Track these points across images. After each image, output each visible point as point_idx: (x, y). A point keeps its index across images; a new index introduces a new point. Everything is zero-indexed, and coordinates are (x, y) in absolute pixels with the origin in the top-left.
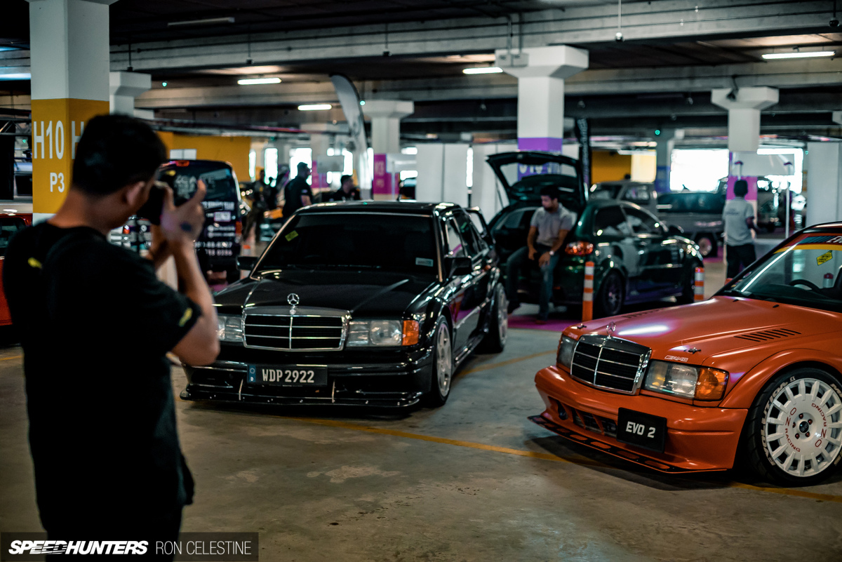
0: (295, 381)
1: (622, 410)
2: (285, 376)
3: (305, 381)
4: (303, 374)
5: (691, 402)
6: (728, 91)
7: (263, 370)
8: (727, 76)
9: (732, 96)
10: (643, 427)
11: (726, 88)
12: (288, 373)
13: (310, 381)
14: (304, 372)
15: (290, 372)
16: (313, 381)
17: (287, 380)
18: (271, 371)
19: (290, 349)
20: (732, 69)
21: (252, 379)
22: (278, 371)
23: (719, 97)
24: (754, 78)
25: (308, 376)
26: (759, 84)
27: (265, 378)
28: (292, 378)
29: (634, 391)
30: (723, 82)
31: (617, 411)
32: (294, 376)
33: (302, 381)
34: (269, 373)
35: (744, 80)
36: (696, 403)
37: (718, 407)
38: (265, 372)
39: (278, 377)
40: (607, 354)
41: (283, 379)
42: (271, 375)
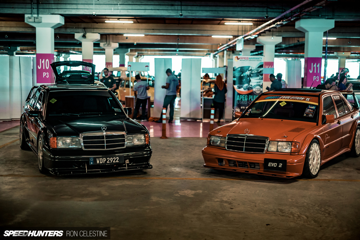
0: (111, 162)
1: (265, 159)
2: (107, 160)
3: (115, 162)
4: (114, 159)
5: (290, 154)
6: (82, 34)
7: (97, 159)
8: (81, 28)
9: (84, 36)
10: (276, 164)
11: (81, 33)
12: (108, 159)
13: (117, 161)
14: (115, 158)
15: (109, 159)
16: (118, 162)
17: (108, 162)
18: (101, 159)
19: (105, 149)
20: (83, 25)
21: (92, 163)
22: (104, 159)
23: (78, 36)
24: (93, 29)
25: (116, 160)
26: (95, 32)
27: (98, 162)
28: (110, 161)
29: (264, 152)
30: (80, 30)
31: (263, 160)
32: (111, 160)
33: (114, 162)
34: (100, 160)
35: (88, 30)
36: (292, 154)
37: (298, 155)
38: (98, 160)
39: (104, 161)
40: (247, 140)
41: (106, 162)
42: (101, 161)
